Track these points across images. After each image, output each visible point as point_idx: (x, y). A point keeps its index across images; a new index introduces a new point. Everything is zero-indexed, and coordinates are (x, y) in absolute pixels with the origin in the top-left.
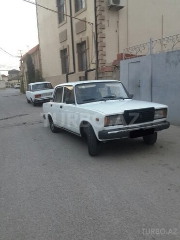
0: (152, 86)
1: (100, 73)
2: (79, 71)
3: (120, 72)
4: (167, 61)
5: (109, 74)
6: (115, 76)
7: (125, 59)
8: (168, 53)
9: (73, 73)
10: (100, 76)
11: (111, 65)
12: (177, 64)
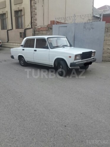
0: (74, 41)
1: (36, 31)
2: (16, 29)
3: (52, 31)
4: (84, 27)
5: (44, 32)
6: (49, 34)
7: (57, 24)
8: (85, 23)
9: (11, 30)
10: (36, 33)
11: (46, 26)
12: (90, 30)
